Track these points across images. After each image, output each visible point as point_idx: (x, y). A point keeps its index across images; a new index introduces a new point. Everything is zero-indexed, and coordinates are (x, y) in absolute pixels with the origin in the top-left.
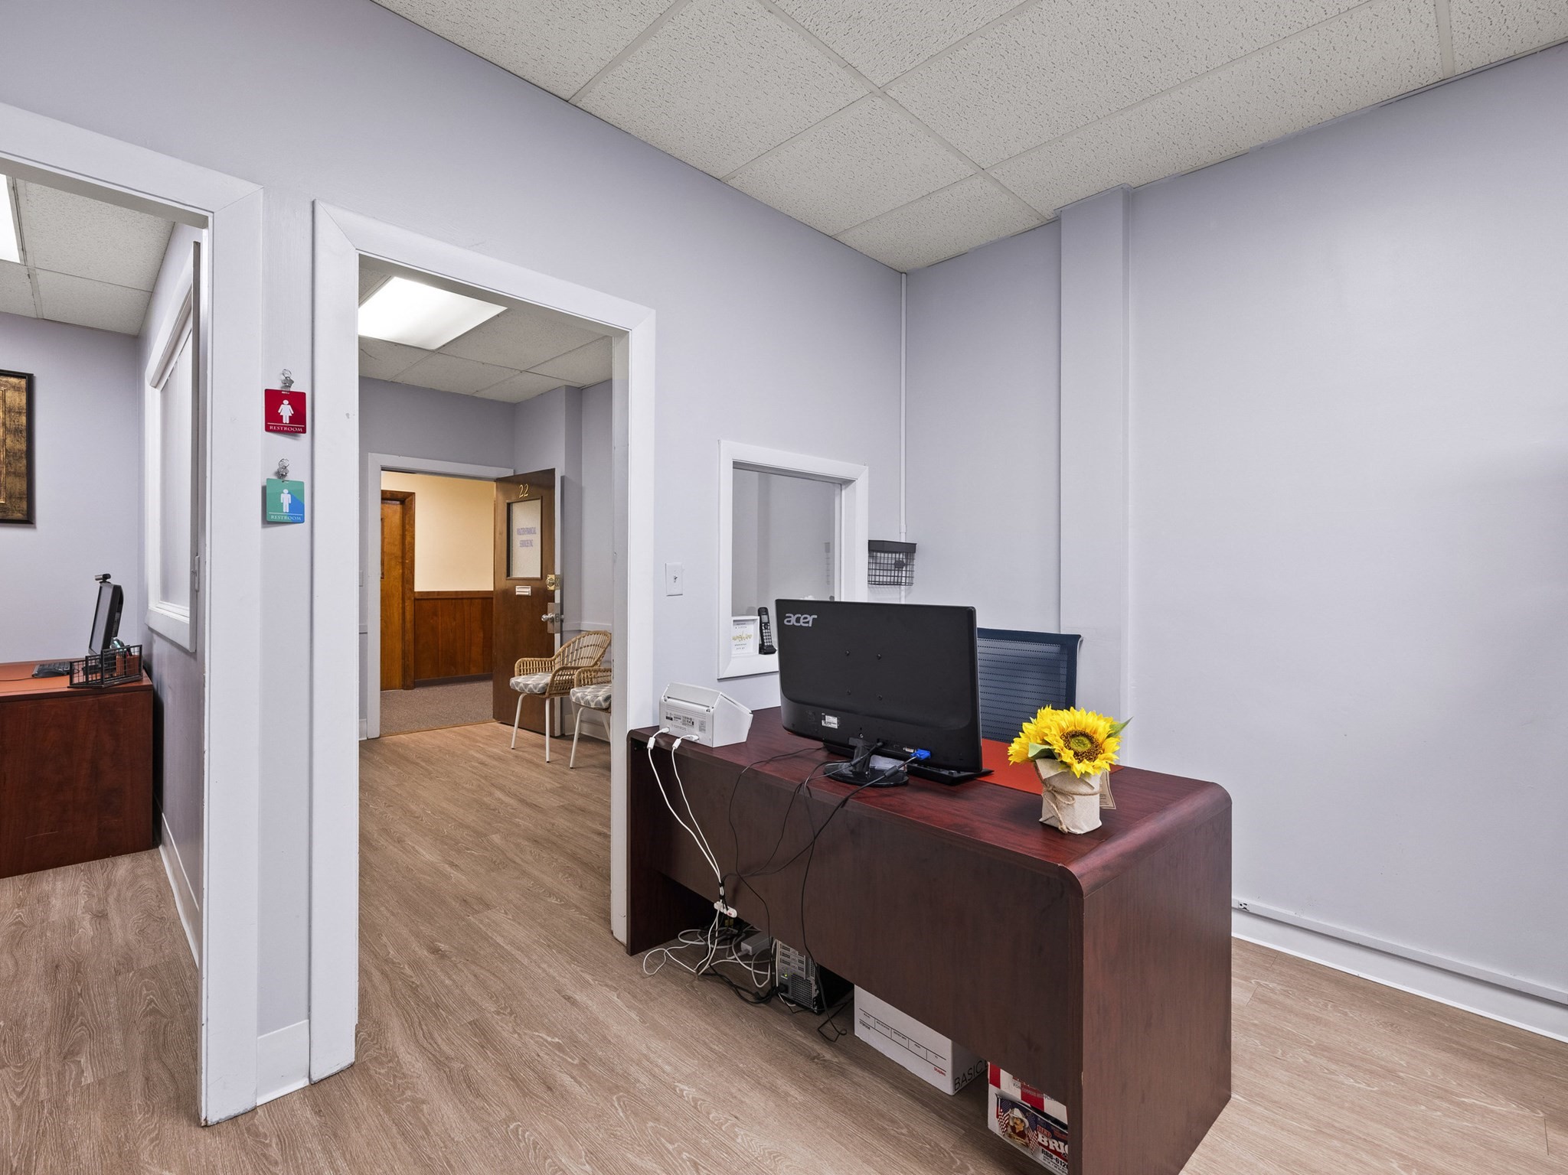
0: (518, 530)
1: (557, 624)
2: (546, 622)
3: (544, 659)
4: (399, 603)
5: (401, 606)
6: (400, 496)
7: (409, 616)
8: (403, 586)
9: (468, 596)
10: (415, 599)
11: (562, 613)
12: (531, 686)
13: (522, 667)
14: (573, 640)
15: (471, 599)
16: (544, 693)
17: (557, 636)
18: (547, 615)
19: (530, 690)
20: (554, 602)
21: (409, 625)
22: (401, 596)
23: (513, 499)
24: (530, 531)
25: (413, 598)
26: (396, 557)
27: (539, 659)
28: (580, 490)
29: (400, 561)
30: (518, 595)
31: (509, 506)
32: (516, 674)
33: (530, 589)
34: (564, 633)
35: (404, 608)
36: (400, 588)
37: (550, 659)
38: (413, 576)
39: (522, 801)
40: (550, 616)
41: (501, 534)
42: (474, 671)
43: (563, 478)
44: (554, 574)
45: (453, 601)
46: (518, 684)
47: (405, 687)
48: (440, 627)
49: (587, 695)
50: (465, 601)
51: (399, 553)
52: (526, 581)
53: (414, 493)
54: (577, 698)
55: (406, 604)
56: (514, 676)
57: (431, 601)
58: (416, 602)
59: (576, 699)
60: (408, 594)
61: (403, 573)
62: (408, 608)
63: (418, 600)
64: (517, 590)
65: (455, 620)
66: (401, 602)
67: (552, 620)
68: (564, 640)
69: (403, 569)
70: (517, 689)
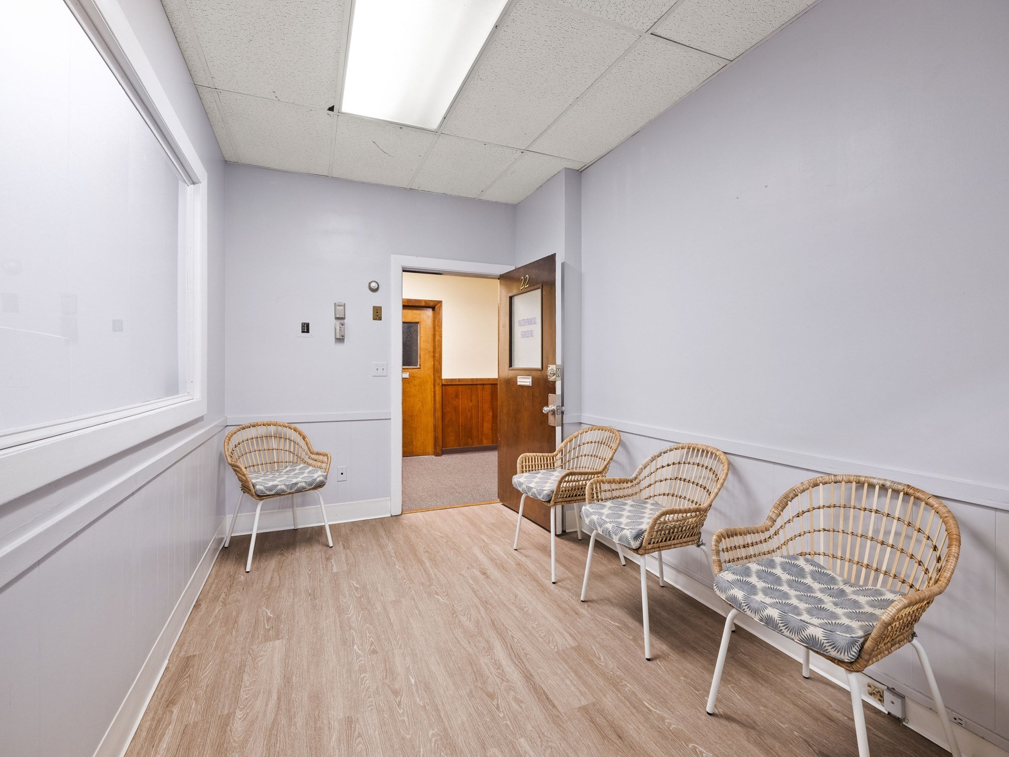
0: (519, 321)
1: (558, 417)
2: (547, 414)
3: (546, 454)
4: (431, 388)
5: (433, 390)
6: (431, 304)
7: (438, 398)
8: (434, 374)
9: (481, 383)
10: (442, 385)
11: (563, 405)
12: (534, 490)
13: (524, 464)
14: (575, 434)
15: (483, 384)
16: (549, 501)
17: (558, 429)
18: (548, 406)
19: (534, 494)
20: (555, 394)
21: (438, 405)
22: (433, 382)
23: (515, 292)
24: (530, 322)
25: (441, 384)
26: (429, 352)
27: (541, 454)
28: (580, 276)
29: (432, 355)
30: (520, 386)
31: (511, 298)
32: (518, 470)
33: (531, 380)
34: (565, 426)
35: (435, 392)
36: (432, 376)
37: (552, 454)
38: (441, 366)
39: (528, 677)
40: (551, 407)
41: (504, 326)
42: (486, 443)
43: (563, 265)
44: (555, 364)
45: (470, 386)
46: (521, 484)
47: (437, 454)
48: (460, 407)
49: (606, 522)
50: (479, 386)
51: (431, 349)
52: (527, 371)
53: (441, 301)
54: (592, 522)
55: (436, 389)
56: (516, 473)
57: (454, 387)
58: (443, 387)
59: (590, 522)
60: (438, 381)
61: (434, 364)
62: (437, 392)
63: (445, 385)
64: (518, 380)
65: (471, 401)
66: (433, 387)
67: (554, 412)
68: (565, 436)
69: (434, 361)
70: (519, 489)
